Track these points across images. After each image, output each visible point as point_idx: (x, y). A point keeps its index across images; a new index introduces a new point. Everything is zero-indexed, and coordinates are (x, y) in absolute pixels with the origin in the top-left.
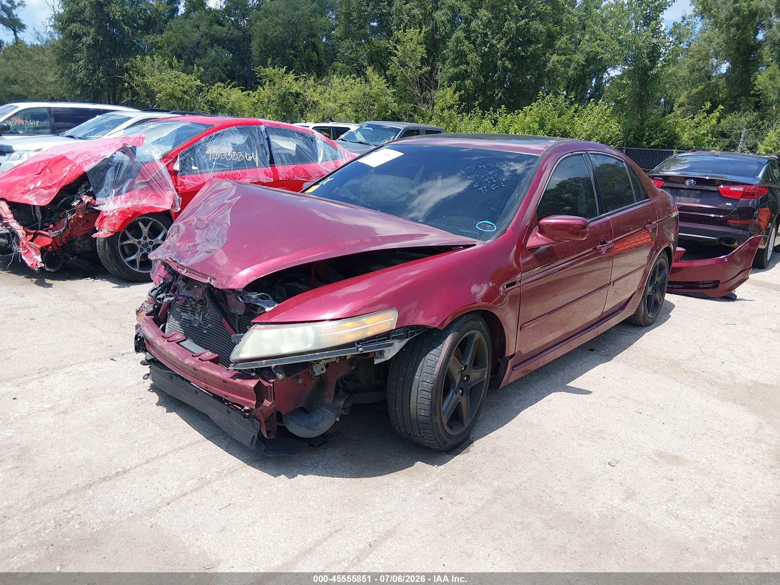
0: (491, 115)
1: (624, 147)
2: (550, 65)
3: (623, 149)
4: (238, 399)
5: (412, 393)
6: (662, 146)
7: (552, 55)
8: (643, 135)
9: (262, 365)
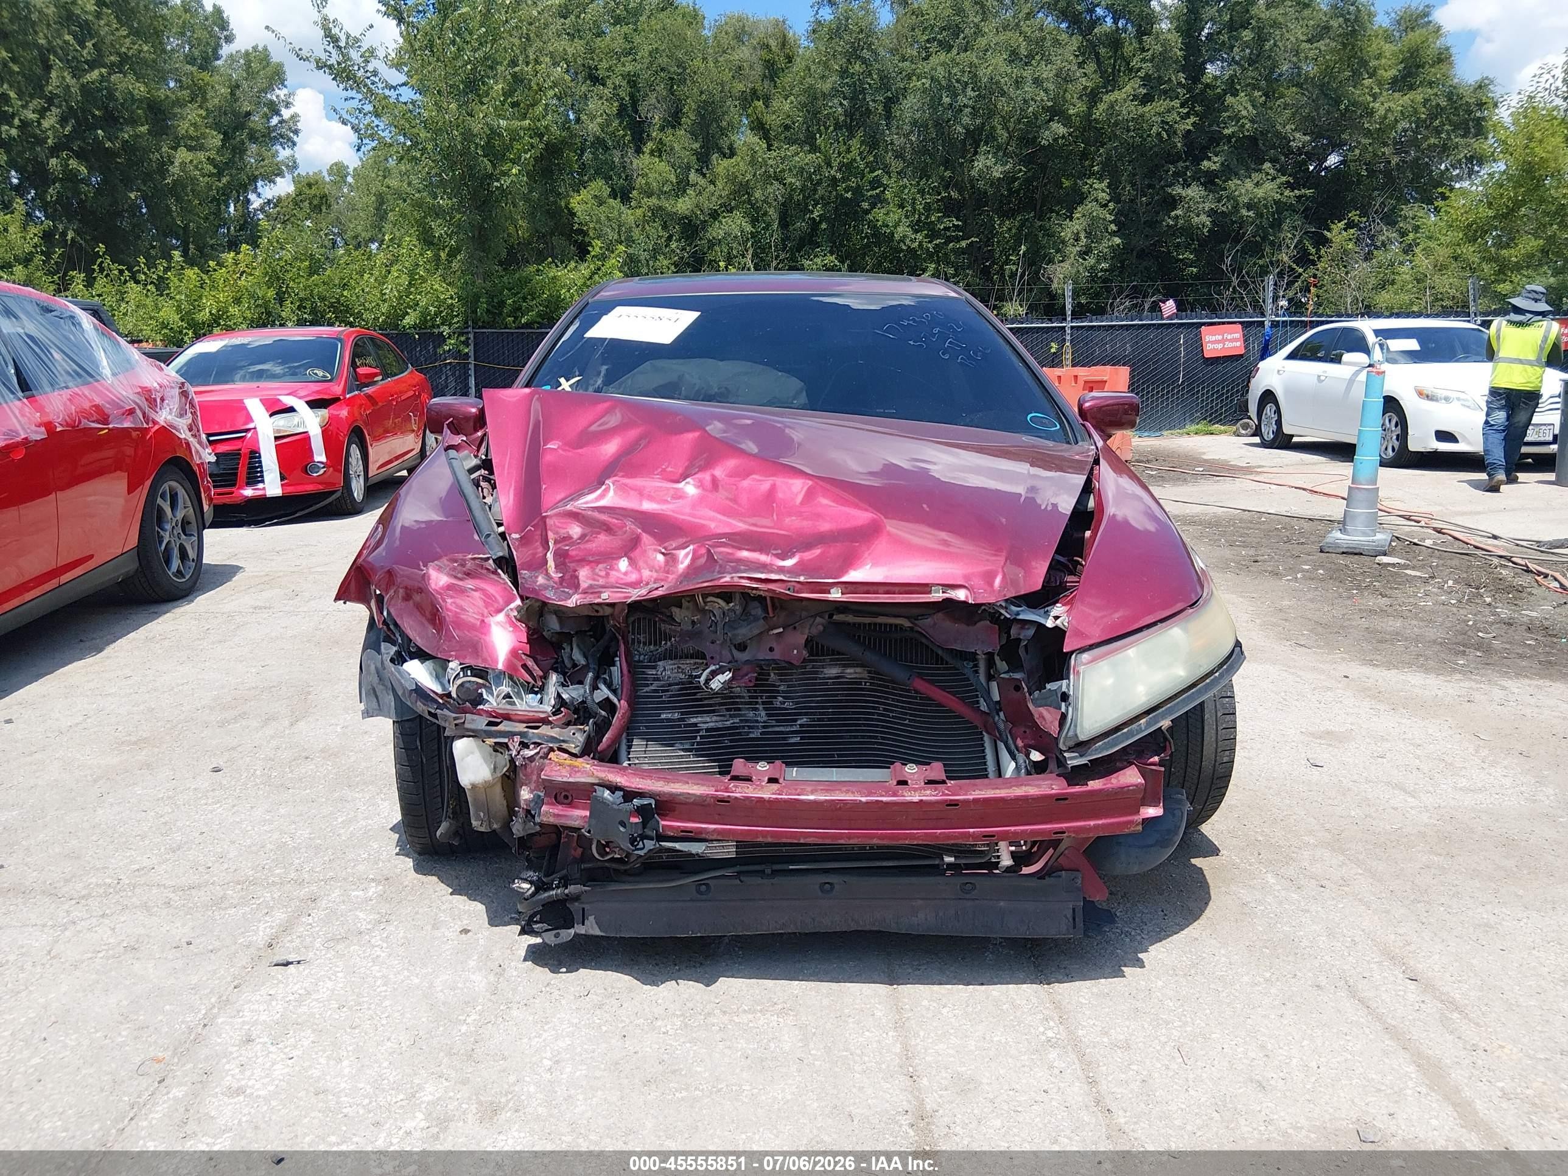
0: (145, 274)
1: (470, 329)
2: (175, 169)
3: (468, 333)
4: (1096, 827)
5: (1206, 728)
6: (538, 323)
7: (175, 148)
8: (502, 303)
9: (1142, 731)
